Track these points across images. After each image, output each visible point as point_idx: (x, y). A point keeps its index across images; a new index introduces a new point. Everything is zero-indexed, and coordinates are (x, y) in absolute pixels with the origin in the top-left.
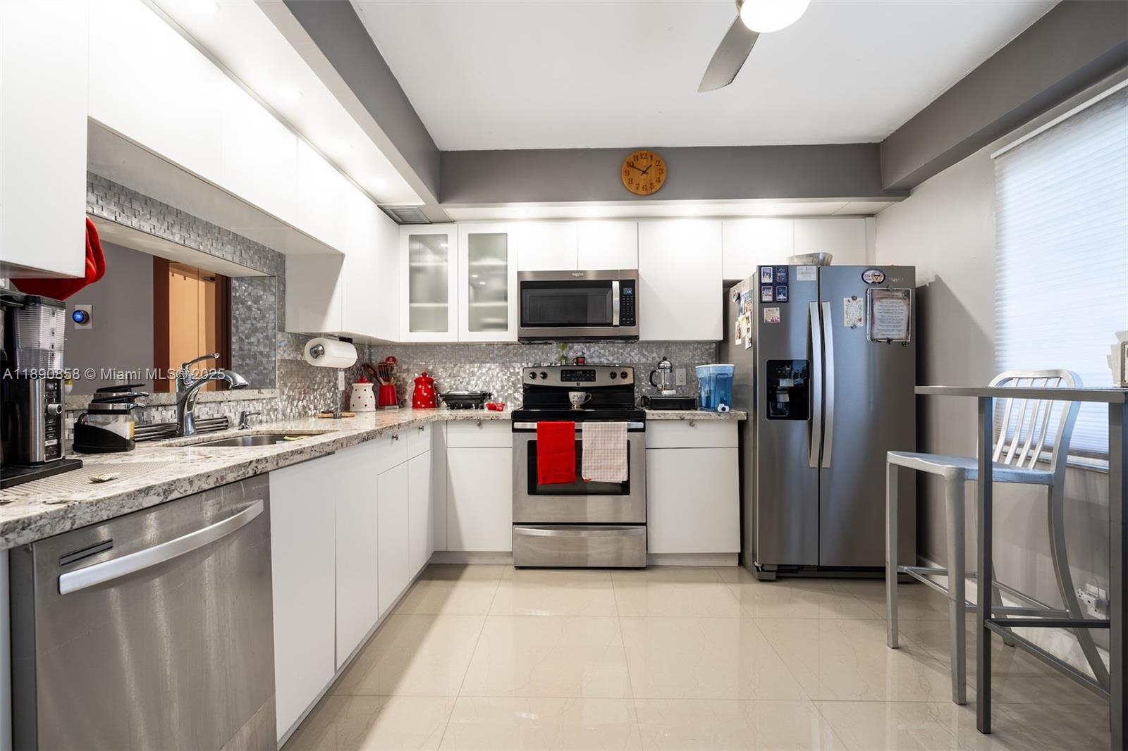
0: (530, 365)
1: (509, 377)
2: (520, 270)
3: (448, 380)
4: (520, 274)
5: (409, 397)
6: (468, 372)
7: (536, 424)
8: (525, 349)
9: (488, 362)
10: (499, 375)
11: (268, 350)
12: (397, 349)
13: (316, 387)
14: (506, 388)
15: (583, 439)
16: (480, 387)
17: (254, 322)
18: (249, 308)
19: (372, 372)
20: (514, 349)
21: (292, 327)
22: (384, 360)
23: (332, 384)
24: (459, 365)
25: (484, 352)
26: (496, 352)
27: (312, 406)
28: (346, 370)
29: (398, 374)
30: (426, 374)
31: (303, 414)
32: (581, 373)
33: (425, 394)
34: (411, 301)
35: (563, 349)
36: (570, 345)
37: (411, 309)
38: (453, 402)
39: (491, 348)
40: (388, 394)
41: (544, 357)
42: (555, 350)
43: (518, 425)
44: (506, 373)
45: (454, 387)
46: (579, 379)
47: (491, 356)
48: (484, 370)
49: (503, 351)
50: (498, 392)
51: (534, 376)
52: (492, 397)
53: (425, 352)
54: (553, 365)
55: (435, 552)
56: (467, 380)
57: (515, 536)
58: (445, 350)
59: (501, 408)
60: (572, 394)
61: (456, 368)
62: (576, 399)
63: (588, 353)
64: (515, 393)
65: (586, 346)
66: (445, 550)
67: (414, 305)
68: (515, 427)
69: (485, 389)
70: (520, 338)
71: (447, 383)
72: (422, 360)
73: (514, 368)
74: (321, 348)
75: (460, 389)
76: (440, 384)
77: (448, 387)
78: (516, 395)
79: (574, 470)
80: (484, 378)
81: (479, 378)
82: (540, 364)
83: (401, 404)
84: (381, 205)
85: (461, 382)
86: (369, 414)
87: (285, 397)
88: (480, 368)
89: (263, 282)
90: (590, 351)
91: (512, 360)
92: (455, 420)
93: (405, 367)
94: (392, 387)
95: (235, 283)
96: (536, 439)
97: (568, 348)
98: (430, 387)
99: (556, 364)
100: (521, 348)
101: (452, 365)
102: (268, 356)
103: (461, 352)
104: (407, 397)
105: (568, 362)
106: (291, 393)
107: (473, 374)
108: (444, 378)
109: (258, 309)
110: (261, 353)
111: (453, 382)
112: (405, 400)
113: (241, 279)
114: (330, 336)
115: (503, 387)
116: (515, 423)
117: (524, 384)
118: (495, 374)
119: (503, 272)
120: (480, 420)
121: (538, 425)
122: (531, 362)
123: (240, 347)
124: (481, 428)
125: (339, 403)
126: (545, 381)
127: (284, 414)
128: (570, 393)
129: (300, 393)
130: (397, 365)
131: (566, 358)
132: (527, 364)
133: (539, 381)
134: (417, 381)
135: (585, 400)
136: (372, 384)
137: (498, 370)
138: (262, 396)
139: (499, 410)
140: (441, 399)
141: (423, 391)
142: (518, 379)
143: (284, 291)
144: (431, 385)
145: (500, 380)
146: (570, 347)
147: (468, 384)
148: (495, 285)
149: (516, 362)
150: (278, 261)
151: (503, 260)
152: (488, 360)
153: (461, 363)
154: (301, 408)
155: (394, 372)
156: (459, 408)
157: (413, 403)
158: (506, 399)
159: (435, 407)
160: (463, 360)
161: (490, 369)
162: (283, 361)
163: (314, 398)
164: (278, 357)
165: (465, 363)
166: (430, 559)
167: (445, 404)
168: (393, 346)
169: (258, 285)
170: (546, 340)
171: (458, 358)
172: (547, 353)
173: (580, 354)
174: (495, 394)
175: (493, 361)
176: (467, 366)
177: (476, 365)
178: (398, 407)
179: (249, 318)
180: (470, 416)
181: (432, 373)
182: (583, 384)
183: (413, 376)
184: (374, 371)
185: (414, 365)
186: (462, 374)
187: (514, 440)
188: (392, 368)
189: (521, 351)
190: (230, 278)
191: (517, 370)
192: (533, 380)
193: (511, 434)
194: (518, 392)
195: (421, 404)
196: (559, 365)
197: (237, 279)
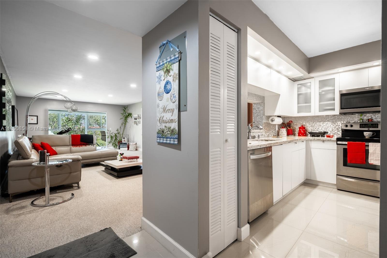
0: (345, 122)
1: (335, 127)
2: (340, 90)
3: (311, 128)
4: (340, 91)
5: (297, 132)
6: (318, 125)
7: (347, 142)
8: (343, 117)
9: (326, 122)
10: (331, 126)
11: (261, 120)
12: (293, 118)
13: (271, 129)
14: (334, 130)
15: (369, 149)
16: (323, 130)
17: (258, 114)
18: (257, 110)
19: (285, 125)
20: (338, 117)
21: (266, 114)
22: (289, 122)
23: (275, 129)
24: (315, 123)
25: (325, 118)
26: (330, 118)
27: (270, 134)
28: (278, 125)
29: (293, 126)
30: (303, 126)
31: (268, 136)
32: (370, 125)
33: (303, 132)
34: (298, 104)
35: (361, 116)
36: (365, 114)
37: (298, 106)
38: (313, 134)
39: (328, 117)
40: (290, 132)
41: (352, 119)
42: (357, 117)
43: (339, 142)
44: (334, 125)
45: (313, 130)
46: (369, 127)
47: (328, 119)
48: (325, 124)
49: (333, 118)
50: (330, 131)
51: (347, 126)
52: (328, 133)
53: (302, 119)
54: (356, 122)
55: (307, 179)
56: (318, 127)
57: (337, 179)
58: (309, 118)
59: (332, 137)
60: (365, 133)
61: (314, 124)
62: (367, 135)
63: (374, 117)
64: (338, 132)
65: (373, 115)
66: (310, 179)
67: (299, 105)
68: (338, 143)
69: (325, 131)
70: (340, 113)
71: (310, 128)
72: (301, 121)
73: (338, 123)
74: (273, 119)
75: (315, 130)
76: (308, 129)
77: (311, 130)
78: (338, 133)
79: (365, 160)
80: (324, 127)
81: (323, 127)
82: (350, 122)
83: (294, 135)
84: (289, 78)
85: (316, 128)
86: (285, 137)
87: (265, 132)
88: (323, 123)
89: (260, 104)
90: (375, 116)
91: (337, 121)
92: (314, 140)
93: (295, 124)
94: (291, 130)
95: (253, 105)
96: (347, 148)
97: (364, 116)
98: (304, 130)
99: (357, 122)
100: (340, 116)
101: (312, 123)
102: (261, 122)
103: (316, 119)
104: (296, 133)
105: (364, 121)
106: (266, 131)
107: (320, 125)
108: (309, 127)
109: (259, 110)
110: (259, 121)
111: (312, 128)
112: (295, 134)
113: (255, 104)
114: (276, 116)
115: (333, 130)
116: (338, 142)
117: (342, 129)
118: (329, 125)
119: (333, 91)
120: (323, 140)
121: (348, 143)
122: (345, 121)
123: (255, 120)
124: (324, 143)
125: (276, 134)
126: (352, 128)
127: (264, 136)
128: (364, 132)
129: (268, 131)
130: (293, 123)
131: (363, 120)
132: (344, 122)
133: (349, 128)
134: (300, 128)
135: (372, 135)
136: (286, 129)
137: (330, 124)
138: (261, 131)
139: (331, 137)
140: (308, 134)
141: (302, 131)
142: (339, 127)
143: (264, 106)
144: (305, 129)
145: (331, 127)
146: (364, 115)
147: (318, 129)
148: (330, 96)
149: (338, 121)
150: (263, 98)
151: (333, 87)
152: (327, 121)
153: (315, 122)
154: (268, 134)
155: (292, 125)
156: (315, 136)
157: (298, 134)
158: (334, 134)
159: (306, 136)
160: (316, 121)
161: (327, 124)
162: (264, 123)
163: (271, 132)
164: (263, 122)
165: (317, 122)
166: (305, 181)
167: (310, 135)
168: (291, 117)
169: (259, 105)
170: (353, 113)
171: (315, 120)
172: (353, 118)
173: (370, 118)
174: (329, 132)
175: (328, 121)
176: (318, 123)
177: (321, 123)
178: (293, 135)
179: (256, 113)
180: (320, 139)
181: (305, 126)
182: (371, 129)
183: (298, 126)
184: (286, 125)
185: (298, 123)
186: (316, 126)
187: (337, 147)
188: (291, 124)
189: (341, 117)
190: (252, 104)
191: (339, 124)
192: (346, 128)
193: (336, 145)
194: (339, 132)
195: (301, 135)
196: (359, 122)
197: (254, 104)
